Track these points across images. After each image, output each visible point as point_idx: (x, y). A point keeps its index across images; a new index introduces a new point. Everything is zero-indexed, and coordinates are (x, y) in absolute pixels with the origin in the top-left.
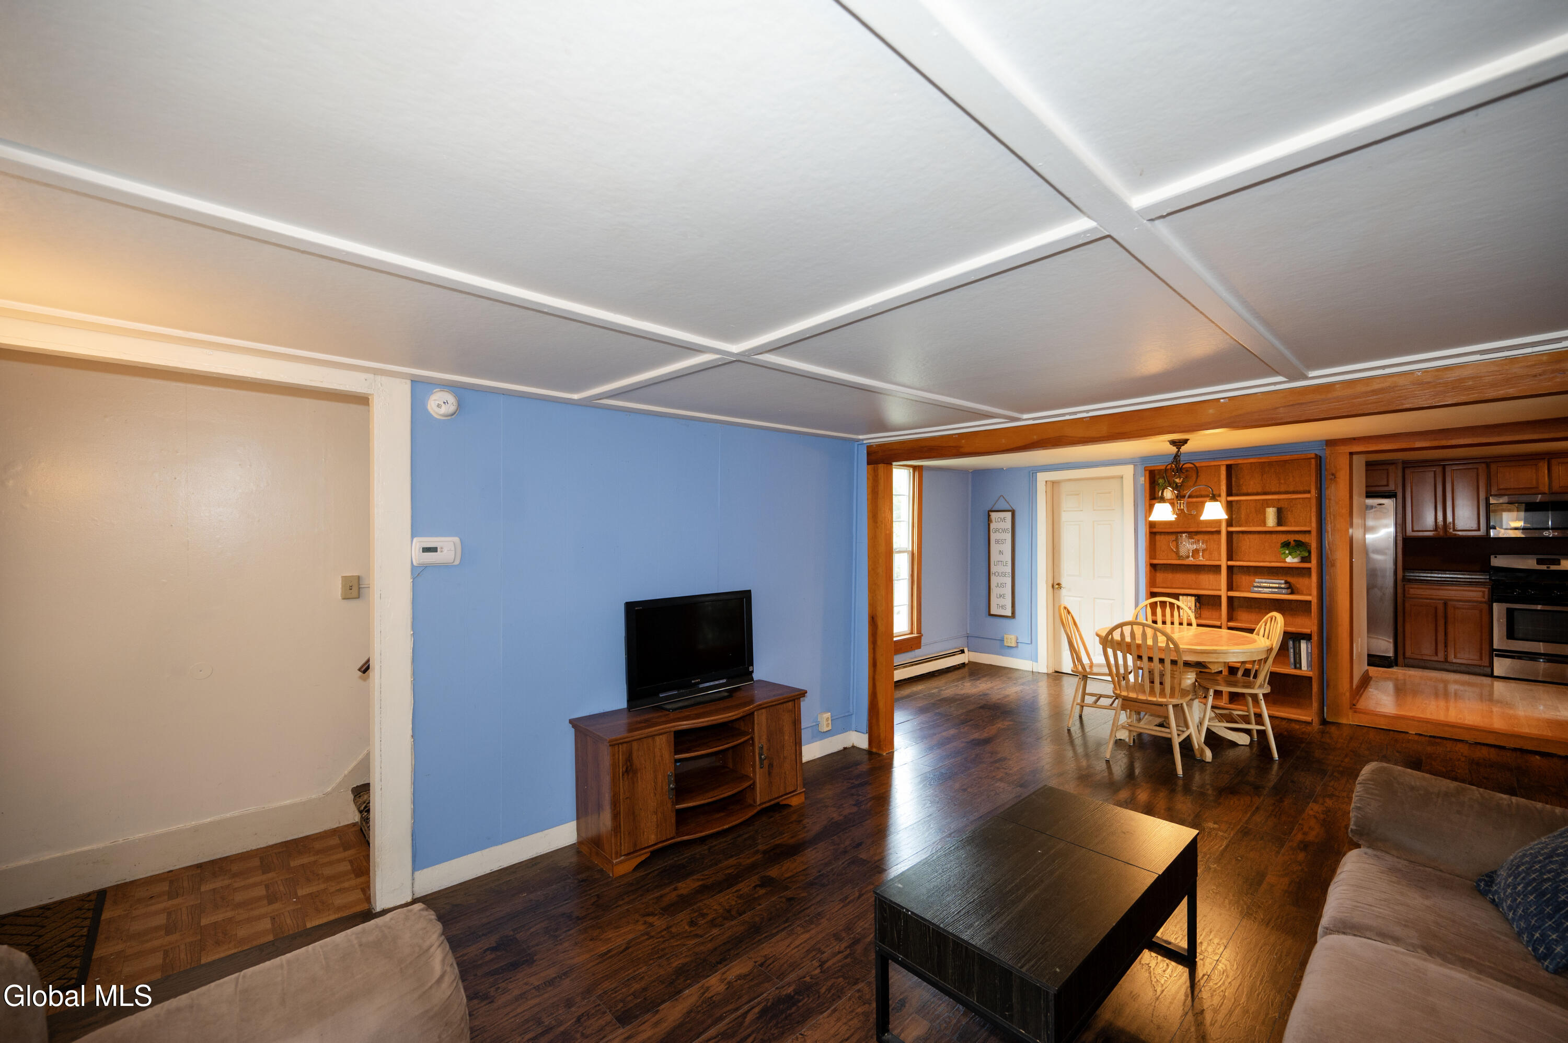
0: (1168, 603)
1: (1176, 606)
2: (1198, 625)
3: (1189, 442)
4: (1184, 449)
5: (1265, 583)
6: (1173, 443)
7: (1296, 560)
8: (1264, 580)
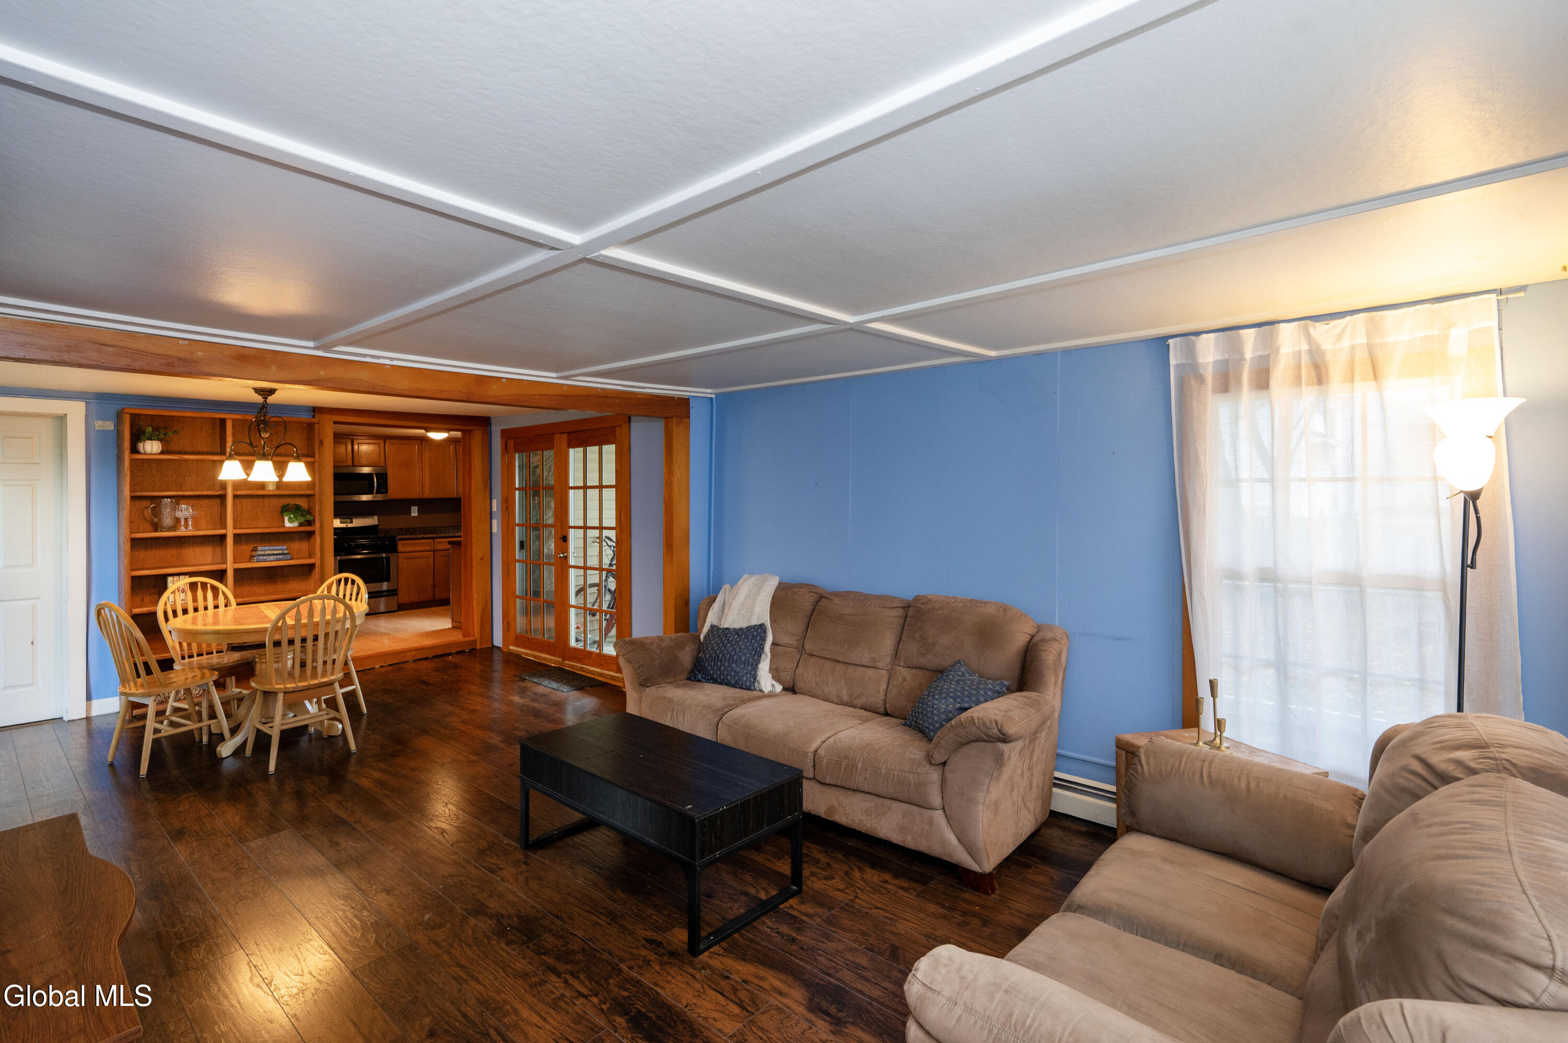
0: (199, 584)
1: (209, 585)
2: (238, 604)
3: (276, 392)
4: (271, 399)
5: (268, 550)
6: (258, 391)
7: (296, 524)
8: (267, 548)
